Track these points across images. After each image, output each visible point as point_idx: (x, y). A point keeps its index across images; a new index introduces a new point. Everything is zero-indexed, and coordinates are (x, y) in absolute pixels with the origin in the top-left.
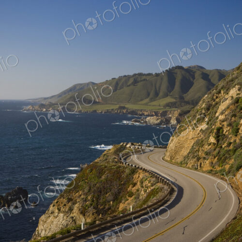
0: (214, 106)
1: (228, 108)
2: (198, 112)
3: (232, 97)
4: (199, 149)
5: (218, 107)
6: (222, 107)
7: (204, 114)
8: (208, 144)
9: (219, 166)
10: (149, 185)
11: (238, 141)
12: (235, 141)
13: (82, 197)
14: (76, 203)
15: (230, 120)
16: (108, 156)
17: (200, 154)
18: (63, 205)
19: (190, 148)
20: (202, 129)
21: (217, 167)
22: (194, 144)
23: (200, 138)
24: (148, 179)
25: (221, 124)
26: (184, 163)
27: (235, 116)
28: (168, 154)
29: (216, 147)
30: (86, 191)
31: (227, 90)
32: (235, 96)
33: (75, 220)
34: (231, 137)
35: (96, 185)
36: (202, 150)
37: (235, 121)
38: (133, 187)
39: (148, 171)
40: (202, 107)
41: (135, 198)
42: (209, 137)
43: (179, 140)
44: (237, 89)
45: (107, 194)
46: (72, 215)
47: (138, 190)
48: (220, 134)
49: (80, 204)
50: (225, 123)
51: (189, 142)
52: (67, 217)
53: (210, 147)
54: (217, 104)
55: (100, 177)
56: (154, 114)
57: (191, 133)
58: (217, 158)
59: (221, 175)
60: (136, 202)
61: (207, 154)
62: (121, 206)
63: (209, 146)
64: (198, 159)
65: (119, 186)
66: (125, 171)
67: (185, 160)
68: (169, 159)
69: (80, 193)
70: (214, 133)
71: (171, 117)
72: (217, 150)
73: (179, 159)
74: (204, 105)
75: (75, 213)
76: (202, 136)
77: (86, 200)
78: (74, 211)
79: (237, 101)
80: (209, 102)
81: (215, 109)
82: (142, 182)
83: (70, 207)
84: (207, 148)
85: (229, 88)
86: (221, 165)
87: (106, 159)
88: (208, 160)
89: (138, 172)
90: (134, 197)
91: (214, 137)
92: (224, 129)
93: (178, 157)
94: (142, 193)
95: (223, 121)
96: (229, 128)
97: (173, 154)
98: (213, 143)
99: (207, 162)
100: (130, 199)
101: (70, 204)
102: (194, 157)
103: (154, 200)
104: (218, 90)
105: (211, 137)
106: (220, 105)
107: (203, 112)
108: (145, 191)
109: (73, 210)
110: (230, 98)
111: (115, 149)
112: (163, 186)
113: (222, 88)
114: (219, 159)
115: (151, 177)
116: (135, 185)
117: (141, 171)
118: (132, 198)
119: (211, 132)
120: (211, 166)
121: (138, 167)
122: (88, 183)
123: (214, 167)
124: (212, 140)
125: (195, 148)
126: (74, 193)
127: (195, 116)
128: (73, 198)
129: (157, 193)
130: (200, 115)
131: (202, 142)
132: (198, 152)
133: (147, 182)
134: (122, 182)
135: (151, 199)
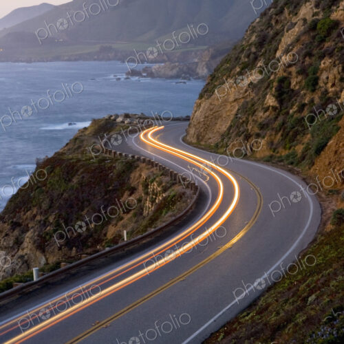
0: (273, 38)
1: (298, 40)
2: (243, 50)
3: (305, 20)
4: (247, 119)
5: (280, 40)
6: (287, 39)
7: (254, 53)
8: (263, 108)
9: (285, 148)
10: (159, 189)
11: (317, 100)
12: (312, 101)
13: (38, 218)
14: (28, 231)
15: (303, 62)
16: (82, 141)
17: (250, 127)
18: (4, 234)
19: (232, 117)
20: (251, 83)
21: (280, 149)
22: (238, 110)
23: (248, 99)
24: (157, 179)
25: (285, 71)
26: (221, 147)
27: (310, 54)
28: (192, 131)
29: (279, 114)
30: (45, 206)
31: (295, 7)
32: (309, 18)
33: (26, 262)
34: (305, 94)
35: (62, 194)
36: (253, 121)
37: (311, 65)
38: (130, 195)
39: (157, 165)
40: (250, 42)
41: (135, 215)
42: (264, 97)
43: (211, 104)
44: (313, 5)
45: (82, 211)
46: (20, 253)
47: (140, 200)
48: (286, 90)
49: (35, 231)
50: (293, 69)
51: (229, 107)
52: (13, 256)
53: (267, 113)
54: (277, 34)
55: (70, 180)
56: (165, 57)
57: (233, 90)
58: (280, 134)
59: (289, 164)
60: (137, 222)
61: (263, 126)
62: (111, 231)
63: (265, 112)
64: (248, 137)
65: (106, 195)
66: (115, 167)
67: (223, 140)
68: (194, 141)
69: (35, 212)
70: (274, 89)
71: (197, 63)
72: (280, 119)
73: (213, 139)
74: (253, 38)
75: (28, 246)
76: (253, 95)
77: (45, 223)
78: (25, 244)
79: (313, 27)
80: (262, 31)
81: (274, 44)
82: (146, 186)
83: (17, 239)
84: (261, 116)
85: (298, 4)
86: (288, 146)
87: (79, 147)
88: (264, 137)
89: (138, 166)
90: (132, 212)
91: (274, 96)
92: (292, 81)
93: (210, 135)
94: (148, 204)
95: (290, 66)
96: (300, 78)
97: (202, 130)
98: (273, 107)
99: (263, 142)
100: (127, 217)
101: (16, 232)
102: (238, 135)
103: (167, 218)
104: (278, 8)
105: (268, 96)
106: (282, 36)
107: (253, 50)
108: (153, 201)
109: (22, 243)
110: (301, 23)
111: (96, 127)
112: (184, 190)
113: (286, 4)
114: (285, 136)
115: (162, 174)
116: (133, 191)
118: (129, 215)
119: (267, 88)
120: (271, 149)
121: (139, 159)
122: (47, 192)
123: (276, 151)
124: (270, 101)
125: (240, 118)
126: (23, 213)
127: (238, 58)
128: (21, 221)
129: (174, 203)
130: (248, 56)
131: (253, 105)
132: (247, 124)
133: (155, 184)
134: (111, 188)
135: (163, 215)
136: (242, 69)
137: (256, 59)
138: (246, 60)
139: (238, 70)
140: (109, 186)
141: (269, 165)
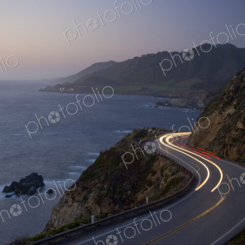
0: (243, 88)
2: (225, 94)
4: (225, 135)
7: (232, 96)
8: (235, 130)
10: (170, 174)
14: (92, 192)
16: (127, 142)
17: (226, 140)
18: (78, 193)
19: (216, 133)
20: (229, 114)
21: (244, 154)
22: (220, 129)
23: (227, 123)
24: (169, 168)
29: (244, 133)
30: (102, 178)
33: (89, 210)
35: (113, 173)
36: (229, 136)
38: (153, 175)
39: (169, 159)
40: (230, 89)
41: (155, 188)
42: (236, 123)
45: (124, 183)
46: (86, 205)
47: (158, 179)
49: (95, 193)
51: (215, 127)
52: (82, 206)
53: (238, 133)
55: (118, 165)
56: (179, 95)
57: (217, 117)
58: (244, 145)
60: (155, 192)
61: (235, 140)
62: (140, 196)
63: (236, 132)
64: (225, 146)
65: (138, 174)
66: (144, 159)
67: (210, 147)
68: (193, 145)
69: (96, 181)
70: (242, 118)
71: (198, 100)
73: (204, 145)
74: (232, 87)
75: (90, 202)
76: (230, 121)
77: (102, 189)
78: (89, 200)
80: (237, 83)
81: (244, 91)
82: (162, 171)
83: (85, 196)
84: (234, 134)
87: (125, 145)
88: (234, 147)
89: (158, 159)
90: (153, 186)
91: (242, 122)
93: (203, 143)
94: (163, 182)
97: (198, 140)
98: (241, 129)
99: (234, 149)
100: (149, 189)
101: (85, 193)
102: (219, 144)
103: (173, 191)
105: (238, 123)
107: (231, 94)
108: (165, 181)
109: (87, 199)
111: (136, 134)
112: (184, 175)
116: (154, 173)
117: (162, 158)
118: (151, 188)
119: (238, 117)
120: (238, 154)
121: (159, 154)
122: (104, 170)
123: (242, 155)
124: (239, 125)
125: (221, 134)
126: (89, 182)
127: (221, 99)
128: (88, 186)
129: (178, 183)
130: (228, 98)
131: (229, 127)
132: (225, 138)
133: (168, 170)
134: (141, 171)
135: (171, 189)
136: (224, 105)
137: (232, 100)
138: (227, 100)
139: (221, 105)
140: (140, 170)
141: (236, 164)
